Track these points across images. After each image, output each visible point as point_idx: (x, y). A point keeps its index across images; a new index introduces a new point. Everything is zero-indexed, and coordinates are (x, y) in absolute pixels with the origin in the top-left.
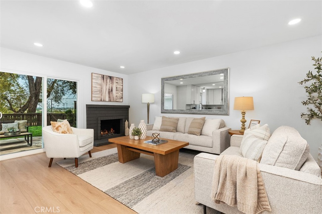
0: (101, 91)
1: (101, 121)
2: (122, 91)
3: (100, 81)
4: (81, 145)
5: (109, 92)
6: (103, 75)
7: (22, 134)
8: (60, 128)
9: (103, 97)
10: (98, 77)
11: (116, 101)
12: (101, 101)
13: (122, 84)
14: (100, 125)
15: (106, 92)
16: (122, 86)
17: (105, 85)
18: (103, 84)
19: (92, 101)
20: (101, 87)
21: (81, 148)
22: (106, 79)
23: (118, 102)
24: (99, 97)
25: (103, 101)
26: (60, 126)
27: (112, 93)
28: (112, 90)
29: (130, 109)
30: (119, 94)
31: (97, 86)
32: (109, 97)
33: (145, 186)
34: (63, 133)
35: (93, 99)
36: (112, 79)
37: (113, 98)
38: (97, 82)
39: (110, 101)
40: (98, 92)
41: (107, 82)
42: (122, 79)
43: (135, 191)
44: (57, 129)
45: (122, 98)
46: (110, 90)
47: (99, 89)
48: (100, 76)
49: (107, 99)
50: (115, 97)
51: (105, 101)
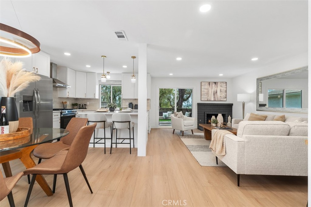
0: (208, 94)
1: (207, 114)
2: (226, 92)
3: (207, 86)
4: (185, 125)
5: (214, 94)
6: (210, 82)
7: (169, 118)
8: (177, 115)
9: (210, 98)
10: (205, 84)
11: (220, 101)
12: (208, 100)
13: (226, 87)
14: (206, 117)
15: (211, 94)
16: (226, 88)
17: (211, 89)
18: (209, 88)
19: (201, 100)
20: (208, 91)
21: (185, 127)
22: (212, 84)
23: (221, 101)
24: (206, 98)
25: (210, 101)
26: (177, 114)
27: (216, 94)
28: (216, 92)
29: (233, 107)
30: (223, 95)
31: (205, 91)
32: (214, 97)
33: (205, 149)
34: (178, 117)
35: (202, 99)
36: (217, 84)
37: (218, 98)
38: (205, 87)
39: (215, 101)
40: (206, 95)
41: (212, 87)
42: (226, 83)
43: (198, 149)
44: (176, 115)
45: (226, 97)
46: (215, 92)
47: (206, 92)
48: (207, 83)
49: (212, 99)
50: (219, 97)
51: (211, 101)
